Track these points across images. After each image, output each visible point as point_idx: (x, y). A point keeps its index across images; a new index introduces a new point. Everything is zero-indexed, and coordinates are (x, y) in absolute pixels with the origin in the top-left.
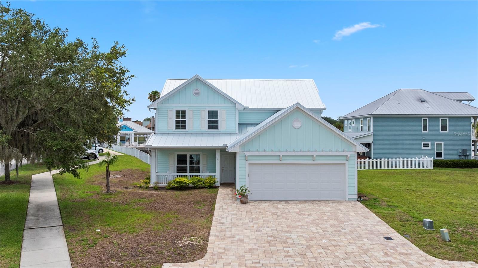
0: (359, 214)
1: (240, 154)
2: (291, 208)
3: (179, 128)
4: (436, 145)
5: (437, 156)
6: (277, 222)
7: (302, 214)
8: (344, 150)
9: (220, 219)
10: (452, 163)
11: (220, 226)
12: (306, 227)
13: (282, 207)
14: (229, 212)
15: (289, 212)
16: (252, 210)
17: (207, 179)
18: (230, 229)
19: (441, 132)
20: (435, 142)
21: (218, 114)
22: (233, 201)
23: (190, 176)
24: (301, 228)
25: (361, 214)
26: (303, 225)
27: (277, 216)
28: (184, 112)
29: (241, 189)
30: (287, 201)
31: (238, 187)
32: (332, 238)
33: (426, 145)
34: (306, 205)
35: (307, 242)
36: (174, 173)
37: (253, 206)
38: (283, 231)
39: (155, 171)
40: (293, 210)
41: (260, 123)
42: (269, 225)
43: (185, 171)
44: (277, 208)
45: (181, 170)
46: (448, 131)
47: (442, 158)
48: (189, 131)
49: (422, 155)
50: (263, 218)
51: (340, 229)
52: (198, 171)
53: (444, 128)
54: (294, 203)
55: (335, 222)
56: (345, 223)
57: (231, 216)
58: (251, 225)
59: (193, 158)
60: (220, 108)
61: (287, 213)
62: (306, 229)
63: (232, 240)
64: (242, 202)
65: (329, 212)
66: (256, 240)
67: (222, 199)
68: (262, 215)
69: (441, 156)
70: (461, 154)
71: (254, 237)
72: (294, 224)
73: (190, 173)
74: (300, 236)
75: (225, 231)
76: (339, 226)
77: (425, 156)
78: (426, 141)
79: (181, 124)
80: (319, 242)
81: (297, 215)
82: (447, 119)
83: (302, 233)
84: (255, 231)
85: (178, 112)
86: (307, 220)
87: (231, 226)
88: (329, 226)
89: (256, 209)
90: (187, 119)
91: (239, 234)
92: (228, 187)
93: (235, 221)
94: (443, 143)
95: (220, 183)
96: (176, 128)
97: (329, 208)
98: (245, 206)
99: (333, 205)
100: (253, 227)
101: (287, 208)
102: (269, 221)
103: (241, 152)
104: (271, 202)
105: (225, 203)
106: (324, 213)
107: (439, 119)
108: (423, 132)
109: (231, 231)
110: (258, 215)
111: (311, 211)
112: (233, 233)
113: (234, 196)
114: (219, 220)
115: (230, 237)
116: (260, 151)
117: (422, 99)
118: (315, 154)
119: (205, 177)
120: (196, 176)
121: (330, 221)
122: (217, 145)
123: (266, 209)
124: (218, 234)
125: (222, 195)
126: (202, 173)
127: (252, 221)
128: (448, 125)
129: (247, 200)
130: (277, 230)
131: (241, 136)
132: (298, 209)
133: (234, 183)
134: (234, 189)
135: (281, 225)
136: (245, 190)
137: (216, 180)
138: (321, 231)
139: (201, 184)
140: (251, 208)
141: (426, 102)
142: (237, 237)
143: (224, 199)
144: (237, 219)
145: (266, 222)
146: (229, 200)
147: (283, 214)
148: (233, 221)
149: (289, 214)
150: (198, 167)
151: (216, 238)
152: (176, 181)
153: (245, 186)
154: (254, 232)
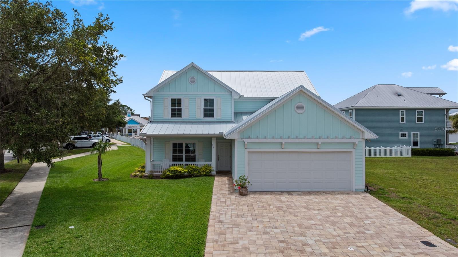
0: (374, 208)
1: (238, 141)
2: (296, 200)
3: (175, 116)
4: (413, 135)
5: (414, 145)
6: (285, 220)
7: (311, 208)
8: (350, 137)
9: (218, 215)
10: (428, 151)
11: (218, 226)
12: (321, 228)
13: (286, 199)
14: (227, 206)
15: (296, 206)
16: (253, 203)
17: (203, 168)
18: (230, 230)
19: (417, 122)
20: (412, 132)
21: (214, 102)
22: (231, 192)
23: (186, 164)
24: (315, 228)
25: (377, 209)
26: (316, 224)
27: (284, 211)
28: (179, 100)
29: (240, 179)
30: (289, 193)
31: (236, 176)
32: (359, 244)
33: (404, 135)
34: (312, 197)
35: (331, 251)
36: (170, 161)
37: (254, 199)
38: (296, 234)
39: (151, 160)
40: (300, 204)
41: (255, 112)
42: (277, 225)
43: (181, 159)
44: (281, 202)
45: (176, 159)
46: (423, 122)
47: (419, 147)
48: (185, 119)
49: (400, 144)
50: (268, 215)
51: (362, 230)
52: (194, 159)
53: (420, 119)
54: (298, 195)
55: (353, 220)
56: (366, 222)
57: (230, 211)
58: (255, 224)
59: (189, 147)
60: (215, 96)
61: (293, 207)
62: (322, 230)
63: (234, 248)
64: (242, 194)
65: (340, 206)
66: (265, 247)
67: (219, 189)
68: (266, 211)
69: (417, 146)
70: (436, 143)
71: (261, 242)
72: (306, 223)
73: (186, 161)
74: (318, 241)
75: (224, 234)
76: (359, 225)
77: (403, 145)
78: (404, 131)
79: (176, 112)
80: (345, 251)
81: (306, 210)
82: (423, 111)
83: (320, 236)
84: (262, 233)
85: (173, 100)
86: (319, 217)
87: (231, 226)
88: (348, 226)
89: (258, 202)
90: (182, 107)
91: (242, 239)
92: (225, 176)
93: (236, 219)
94: (419, 133)
95: (216, 171)
96: (172, 117)
97: (338, 201)
98: (244, 198)
99: (342, 196)
100: (258, 227)
101: (292, 201)
102: (275, 219)
103: (240, 140)
104: (272, 193)
105: (223, 194)
106: (335, 207)
107: (415, 111)
108: (400, 122)
109: (232, 233)
110: (261, 211)
111: (320, 205)
112: (235, 236)
113: (232, 187)
114: (217, 217)
115: (232, 243)
116: (260, 138)
117: (398, 93)
118: (320, 141)
119: (201, 166)
120: (192, 164)
121: (346, 218)
122: (213, 133)
123: (269, 203)
124: (216, 237)
125: (218, 185)
126: (198, 161)
127: (255, 218)
128: (423, 117)
129: (246, 191)
130: (288, 232)
131: (237, 124)
132: (304, 202)
133: (230, 172)
134: (230, 178)
135: (292, 225)
136: (244, 181)
137: (213, 169)
138: (340, 233)
139: (197, 173)
140: (252, 201)
141: (402, 96)
142: (241, 242)
143: (221, 190)
144: (238, 216)
145: (272, 220)
146: (226, 191)
147: (289, 209)
148: (234, 219)
149: (297, 209)
150: (195, 155)
151: (215, 243)
152: (171, 170)
153: (244, 176)
154: (261, 235)
